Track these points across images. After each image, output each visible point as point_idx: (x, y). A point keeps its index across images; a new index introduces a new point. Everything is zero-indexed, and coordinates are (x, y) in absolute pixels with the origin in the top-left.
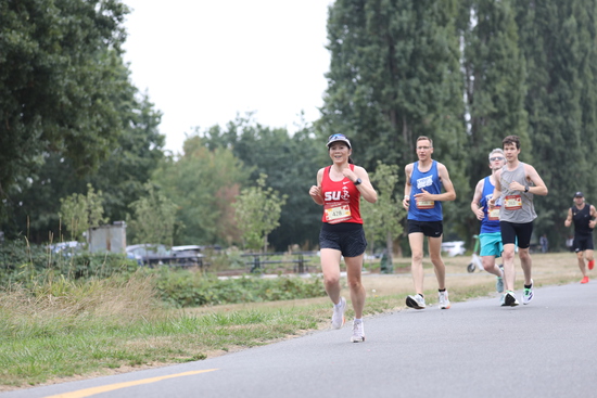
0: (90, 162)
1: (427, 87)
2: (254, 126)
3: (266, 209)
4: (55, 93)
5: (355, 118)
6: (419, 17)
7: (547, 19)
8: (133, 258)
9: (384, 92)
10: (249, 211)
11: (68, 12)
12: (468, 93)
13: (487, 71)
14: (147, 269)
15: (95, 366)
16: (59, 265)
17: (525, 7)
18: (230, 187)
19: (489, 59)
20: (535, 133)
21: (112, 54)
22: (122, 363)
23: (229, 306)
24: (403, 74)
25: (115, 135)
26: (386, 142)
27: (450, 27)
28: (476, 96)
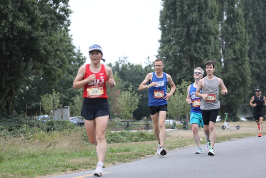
0: (54, 79)
1: (204, 47)
2: (127, 63)
3: (132, 101)
4: (39, 49)
5: (172, 60)
6: (201, 15)
7: (258, 16)
8: (73, 122)
9: (185, 49)
10: (125, 101)
11: (44, 12)
12: (223, 49)
13: (231, 40)
14: (79, 128)
15: (56, 170)
16: (40, 126)
17: (248, 11)
18: (116, 91)
19: (232, 34)
20: (252, 67)
21: (64, 31)
22: (68, 169)
23: (115, 144)
24: (194, 40)
25: (65, 68)
26: (186, 71)
27: (215, 19)
28: (226, 51)
